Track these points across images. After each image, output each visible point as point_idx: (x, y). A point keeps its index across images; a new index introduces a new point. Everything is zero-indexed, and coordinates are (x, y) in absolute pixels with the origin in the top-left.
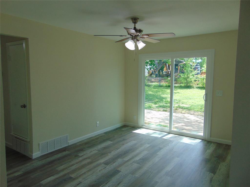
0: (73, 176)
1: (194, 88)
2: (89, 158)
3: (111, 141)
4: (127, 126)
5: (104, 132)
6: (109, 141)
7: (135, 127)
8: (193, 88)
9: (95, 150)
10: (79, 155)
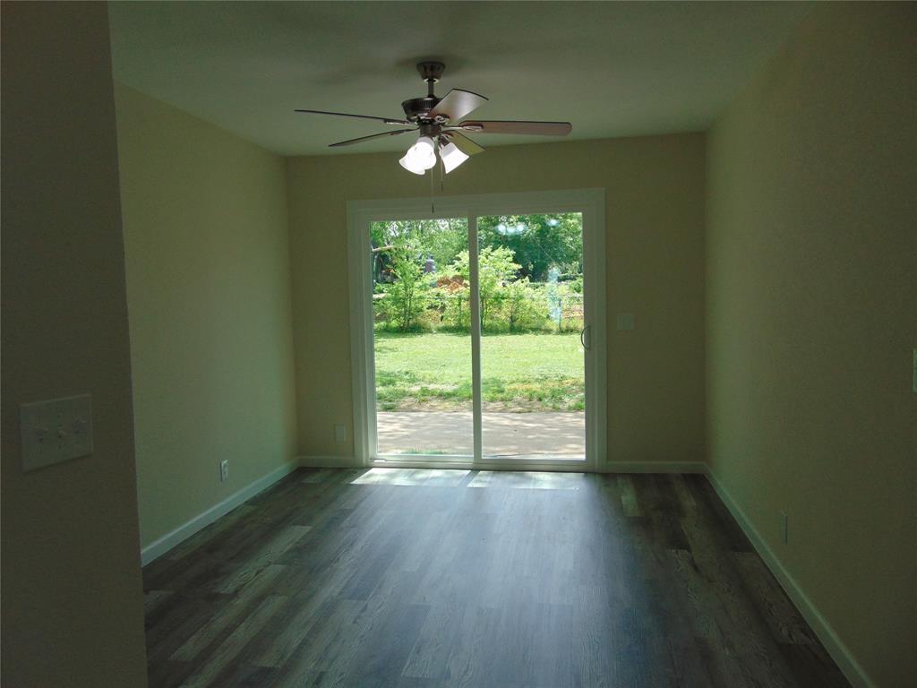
0: (267, 661)
1: (431, 332)
2: (274, 594)
3: (303, 525)
4: (316, 470)
5: (246, 499)
6: (294, 524)
7: (347, 468)
8: (429, 331)
9: (270, 563)
10: (222, 592)
